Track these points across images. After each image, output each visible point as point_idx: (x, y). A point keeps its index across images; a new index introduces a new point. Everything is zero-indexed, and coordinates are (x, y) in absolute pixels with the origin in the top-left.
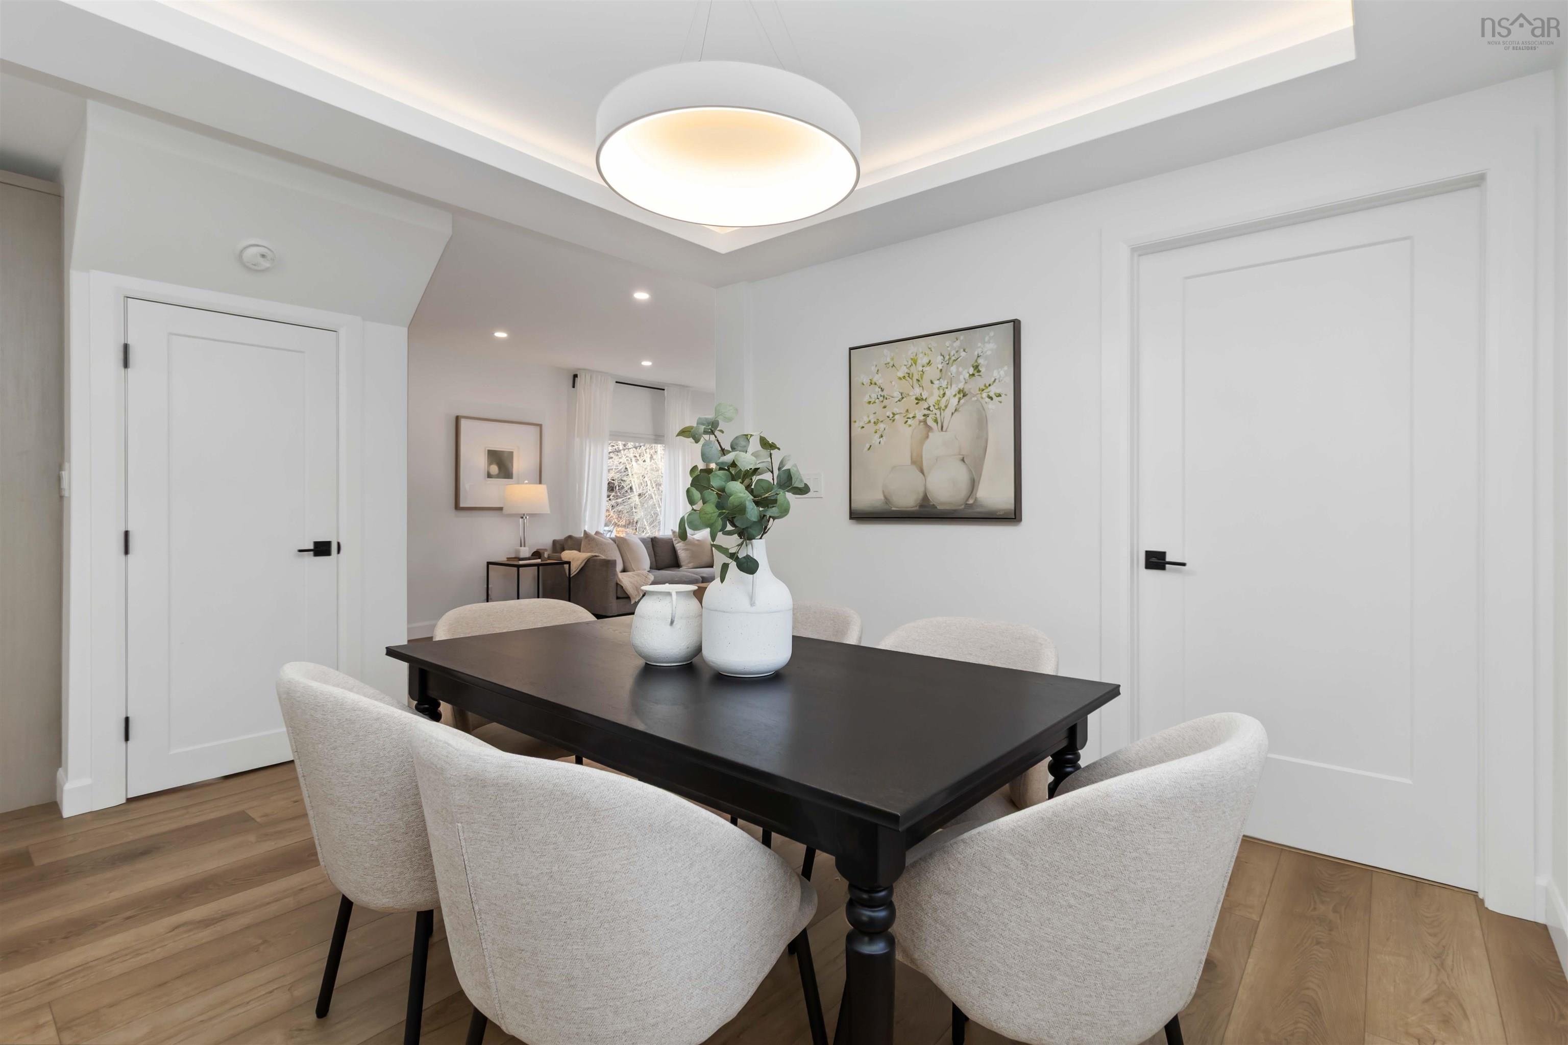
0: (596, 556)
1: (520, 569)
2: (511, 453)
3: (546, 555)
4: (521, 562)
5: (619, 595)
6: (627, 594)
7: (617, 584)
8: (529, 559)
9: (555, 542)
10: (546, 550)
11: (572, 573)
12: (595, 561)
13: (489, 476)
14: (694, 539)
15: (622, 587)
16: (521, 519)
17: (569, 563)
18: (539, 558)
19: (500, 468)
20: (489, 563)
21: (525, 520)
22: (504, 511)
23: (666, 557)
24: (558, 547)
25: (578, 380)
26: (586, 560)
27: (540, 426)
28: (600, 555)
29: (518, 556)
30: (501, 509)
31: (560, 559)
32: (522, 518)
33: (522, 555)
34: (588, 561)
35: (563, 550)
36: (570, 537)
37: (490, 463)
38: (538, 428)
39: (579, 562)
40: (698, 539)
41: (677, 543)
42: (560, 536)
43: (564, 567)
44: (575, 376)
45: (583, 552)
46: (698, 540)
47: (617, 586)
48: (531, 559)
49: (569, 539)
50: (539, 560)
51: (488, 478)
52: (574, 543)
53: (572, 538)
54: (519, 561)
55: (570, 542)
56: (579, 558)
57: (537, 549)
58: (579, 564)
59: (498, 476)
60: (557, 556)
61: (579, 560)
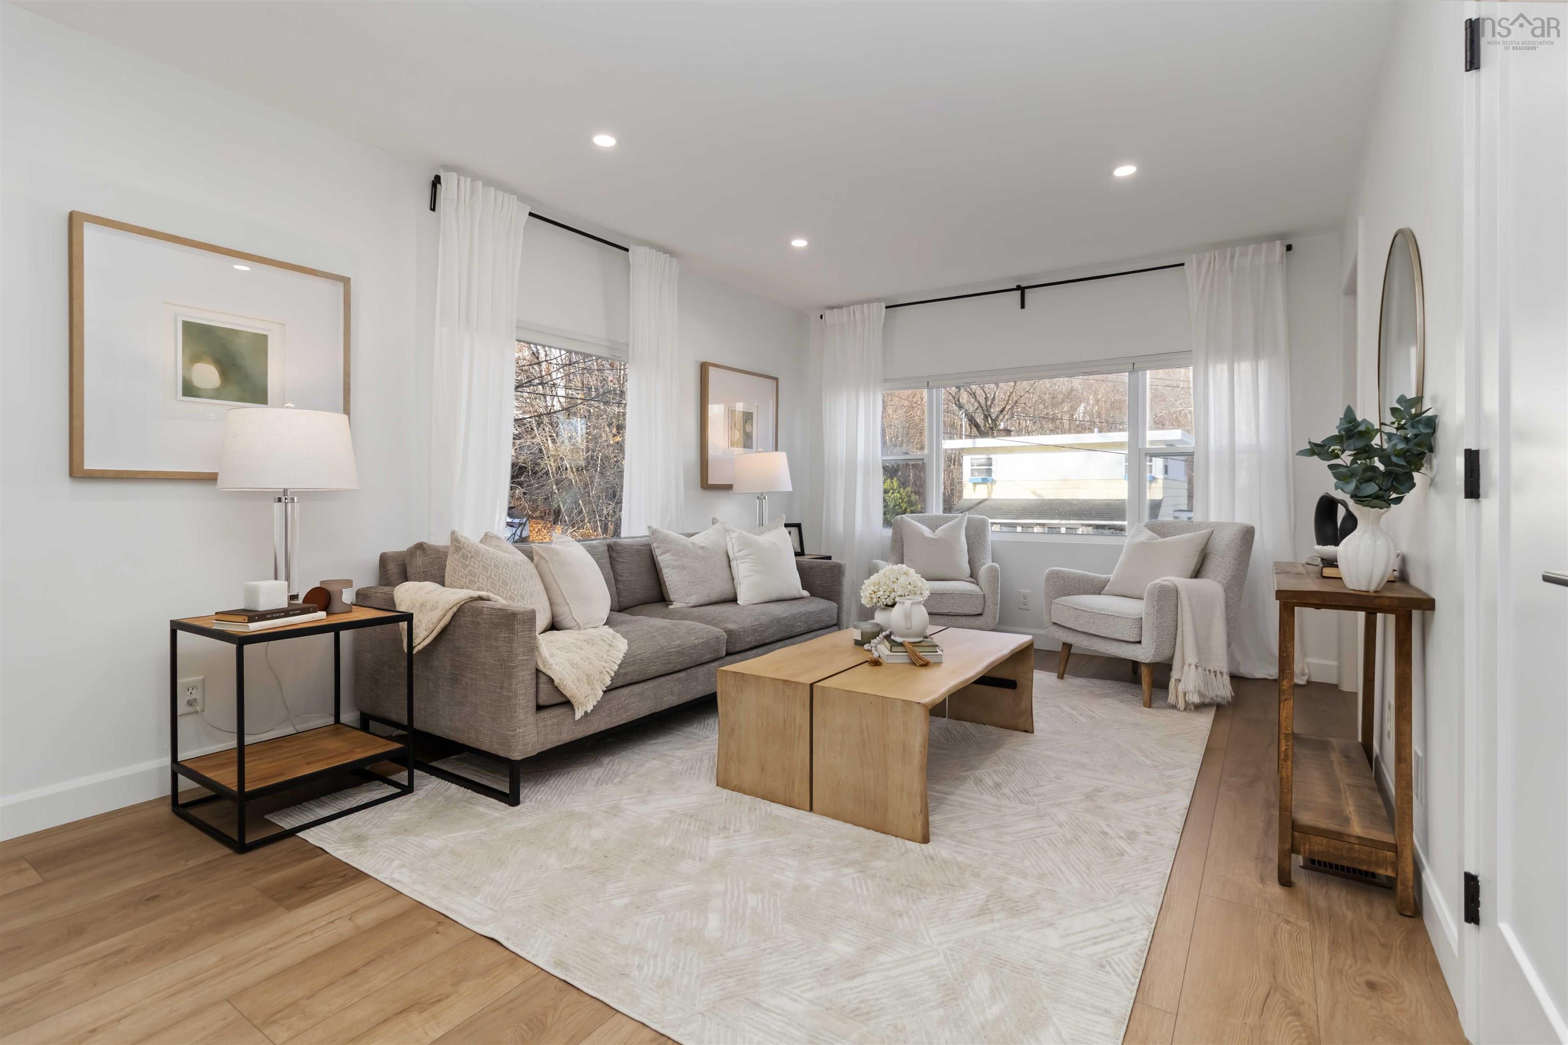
0: (481, 598)
1: (247, 648)
2: (261, 341)
3: (348, 596)
4: (255, 627)
5: (543, 700)
6: (565, 696)
7: (538, 671)
8: (286, 613)
9: (384, 560)
10: (348, 583)
11: (416, 641)
12: (479, 612)
13: (189, 390)
14: (693, 544)
15: (551, 680)
16: (277, 505)
17: (409, 617)
18: (322, 609)
19: (224, 374)
20: (176, 627)
21: (289, 505)
22: (223, 482)
23: (639, 586)
24: (393, 569)
25: (443, 190)
26: (455, 609)
27: (346, 281)
28: (491, 595)
29: (251, 607)
30: (212, 478)
31: (390, 603)
32: (280, 500)
33: (264, 605)
34: (461, 611)
35: (402, 578)
36: (419, 545)
37: (192, 358)
38: (340, 287)
39: (438, 613)
40: (702, 544)
41: (662, 554)
42: (399, 545)
44: (437, 181)
45: (452, 586)
46: (702, 548)
47: (537, 678)
48: (296, 612)
49: (418, 553)
50: (322, 615)
51: (184, 395)
52: (429, 562)
53: (424, 550)
54: (252, 620)
55: (419, 560)
56: (437, 603)
57: (322, 582)
58: (437, 618)
59: (217, 394)
60: (385, 599)
61: (436, 609)
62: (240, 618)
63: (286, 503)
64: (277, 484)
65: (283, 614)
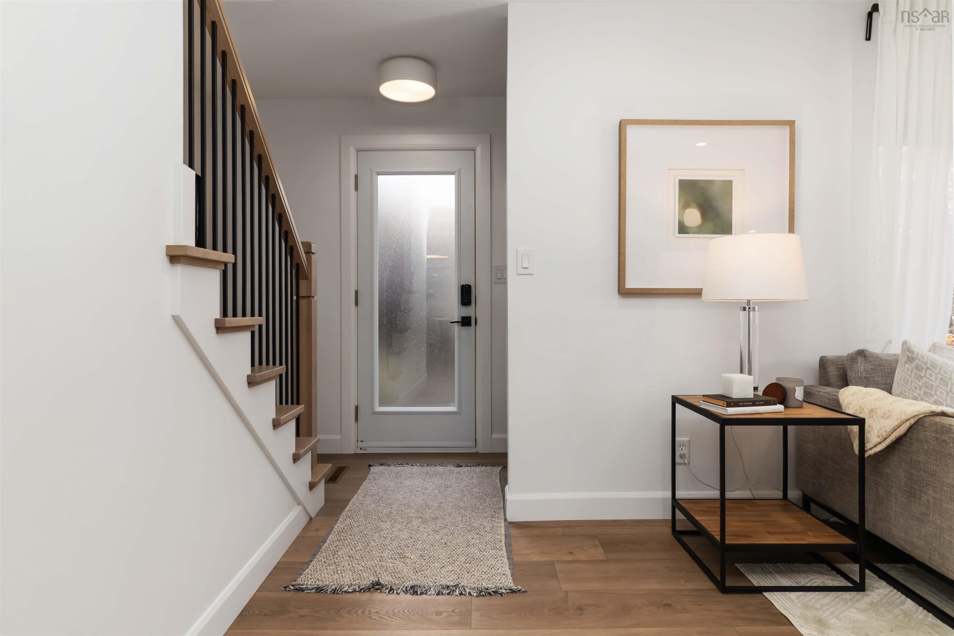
0: (945, 414)
1: (727, 428)
2: (728, 185)
3: (799, 394)
4: (732, 411)
8: (753, 403)
9: (823, 363)
10: (799, 382)
11: (868, 446)
13: (683, 229)
16: (743, 313)
17: (860, 422)
18: (781, 403)
19: (704, 215)
20: (675, 401)
21: (751, 313)
22: (706, 295)
24: (832, 372)
26: (912, 421)
27: (792, 125)
29: (727, 394)
30: (698, 293)
31: (836, 404)
32: (744, 309)
33: (736, 394)
34: (920, 424)
35: (845, 382)
36: (861, 353)
37: (684, 205)
38: (787, 130)
39: (892, 423)
43: (847, 428)
45: (903, 395)
48: (760, 403)
49: (860, 359)
50: (780, 407)
51: (679, 233)
52: (872, 369)
53: (865, 356)
54: (729, 405)
55: (861, 366)
56: (889, 411)
57: (778, 379)
58: (892, 427)
59: (700, 230)
60: (828, 399)
61: (889, 417)
62: (721, 403)
63: (749, 312)
64: (743, 295)
65: (751, 403)
